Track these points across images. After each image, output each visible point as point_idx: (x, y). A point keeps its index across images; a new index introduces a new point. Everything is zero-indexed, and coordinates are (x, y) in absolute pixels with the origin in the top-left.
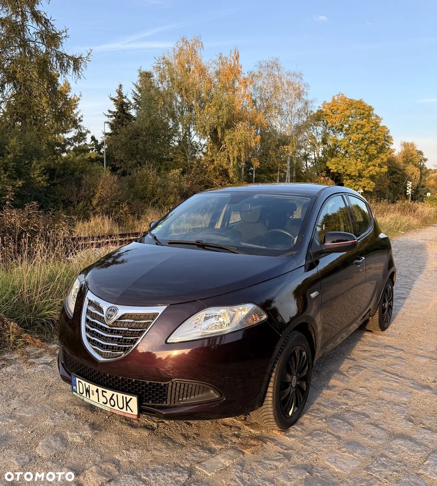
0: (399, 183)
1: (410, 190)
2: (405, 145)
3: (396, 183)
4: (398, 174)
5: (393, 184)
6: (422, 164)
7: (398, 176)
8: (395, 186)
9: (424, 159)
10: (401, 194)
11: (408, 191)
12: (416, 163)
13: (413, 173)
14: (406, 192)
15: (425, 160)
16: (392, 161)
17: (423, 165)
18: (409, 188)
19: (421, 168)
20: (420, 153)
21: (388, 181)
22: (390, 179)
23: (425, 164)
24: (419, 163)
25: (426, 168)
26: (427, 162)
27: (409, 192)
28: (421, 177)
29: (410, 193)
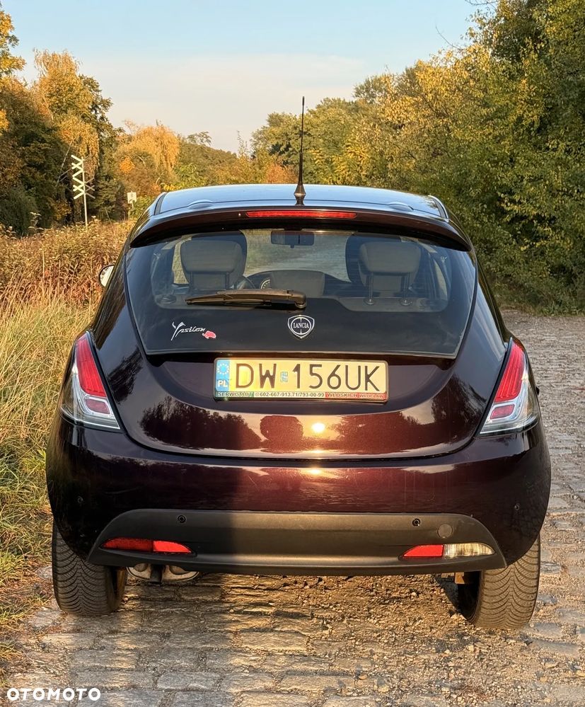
0: (49, 167)
1: (83, 184)
2: (50, 61)
3: (40, 168)
4: (43, 141)
5: (33, 170)
6: (99, 116)
7: (43, 146)
8: (38, 175)
9: (102, 101)
10: (58, 197)
11: (76, 188)
12: (86, 112)
13: (81, 139)
14: (69, 194)
15: (106, 104)
16: (21, 104)
17: (102, 118)
18: (80, 177)
19: (100, 126)
20: (91, 84)
21: (19, 162)
22: (23, 156)
23: (107, 115)
24: (93, 113)
25: (110, 126)
26: (111, 109)
27: (80, 189)
28: (102, 151)
29: (83, 193)
